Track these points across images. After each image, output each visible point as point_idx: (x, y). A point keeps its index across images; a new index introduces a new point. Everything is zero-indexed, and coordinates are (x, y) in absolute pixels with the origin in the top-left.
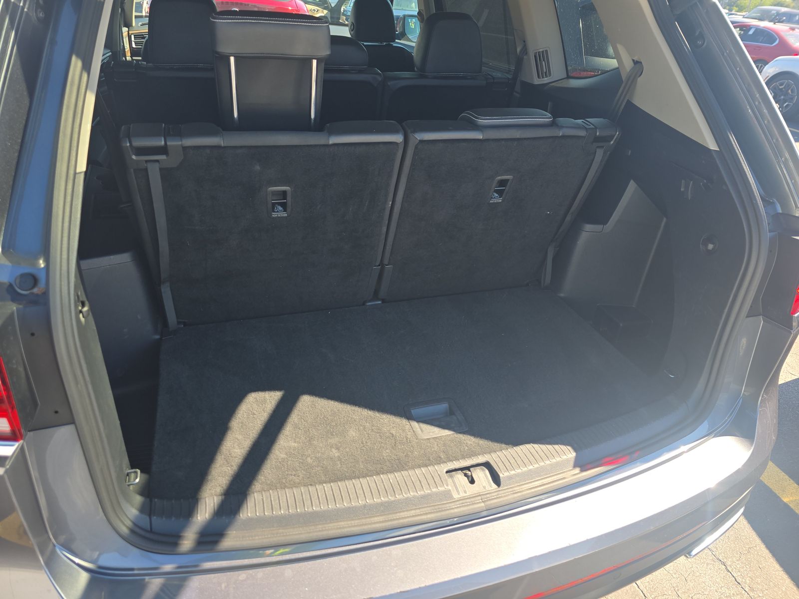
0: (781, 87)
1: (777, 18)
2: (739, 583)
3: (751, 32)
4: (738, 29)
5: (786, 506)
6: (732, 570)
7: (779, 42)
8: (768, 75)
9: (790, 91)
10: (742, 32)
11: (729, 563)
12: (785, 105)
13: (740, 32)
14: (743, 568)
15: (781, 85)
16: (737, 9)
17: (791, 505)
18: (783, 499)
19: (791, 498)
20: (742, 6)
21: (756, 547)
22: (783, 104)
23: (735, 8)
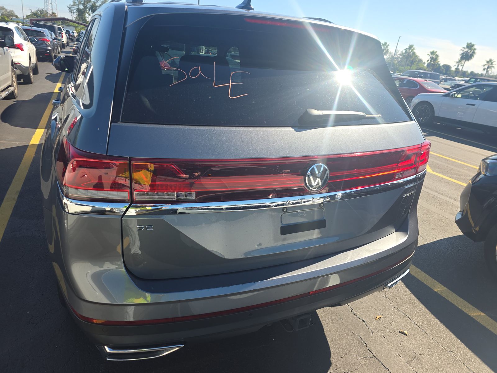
0: (422, 109)
1: (419, 75)
2: (416, 324)
3: (405, 82)
4: (398, 81)
5: (436, 292)
6: (413, 319)
7: (420, 86)
8: (414, 103)
9: (427, 111)
10: (400, 82)
11: (410, 317)
12: (425, 118)
13: (399, 82)
14: (418, 318)
15: (422, 107)
16: (398, 72)
17: (438, 292)
18: (434, 290)
19: (438, 290)
20: (400, 70)
21: (423, 309)
22: (424, 118)
23: (397, 71)
